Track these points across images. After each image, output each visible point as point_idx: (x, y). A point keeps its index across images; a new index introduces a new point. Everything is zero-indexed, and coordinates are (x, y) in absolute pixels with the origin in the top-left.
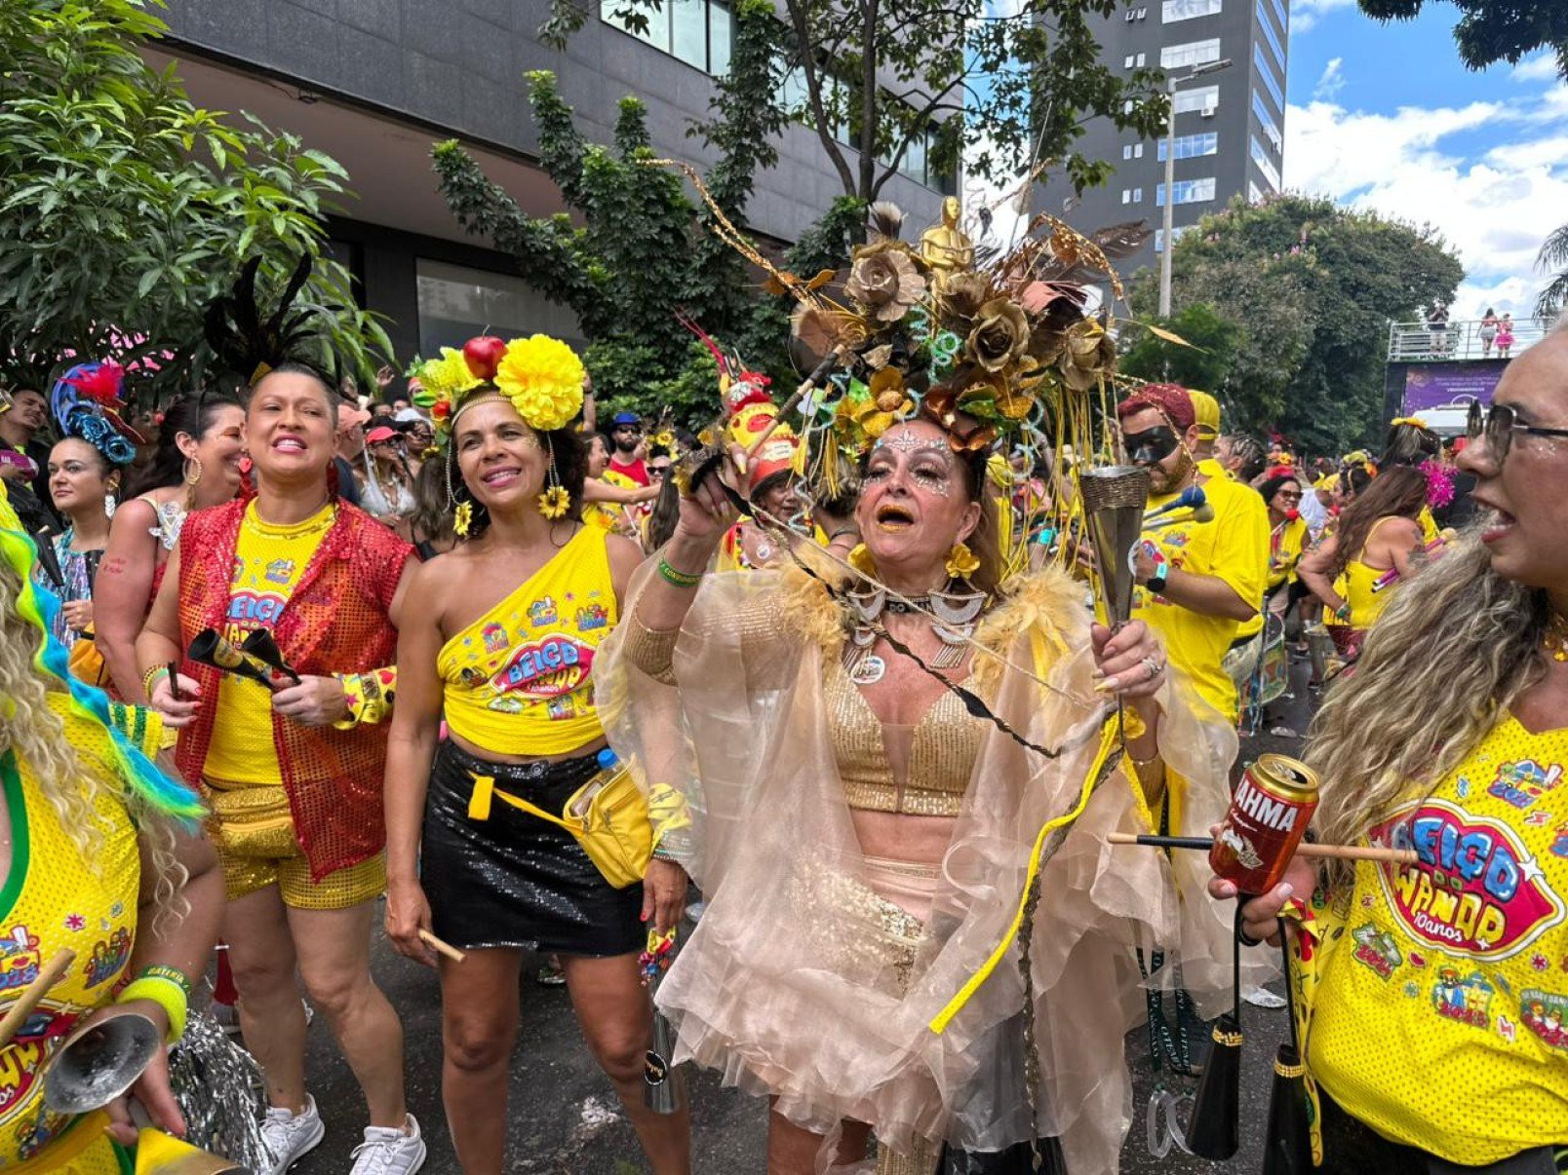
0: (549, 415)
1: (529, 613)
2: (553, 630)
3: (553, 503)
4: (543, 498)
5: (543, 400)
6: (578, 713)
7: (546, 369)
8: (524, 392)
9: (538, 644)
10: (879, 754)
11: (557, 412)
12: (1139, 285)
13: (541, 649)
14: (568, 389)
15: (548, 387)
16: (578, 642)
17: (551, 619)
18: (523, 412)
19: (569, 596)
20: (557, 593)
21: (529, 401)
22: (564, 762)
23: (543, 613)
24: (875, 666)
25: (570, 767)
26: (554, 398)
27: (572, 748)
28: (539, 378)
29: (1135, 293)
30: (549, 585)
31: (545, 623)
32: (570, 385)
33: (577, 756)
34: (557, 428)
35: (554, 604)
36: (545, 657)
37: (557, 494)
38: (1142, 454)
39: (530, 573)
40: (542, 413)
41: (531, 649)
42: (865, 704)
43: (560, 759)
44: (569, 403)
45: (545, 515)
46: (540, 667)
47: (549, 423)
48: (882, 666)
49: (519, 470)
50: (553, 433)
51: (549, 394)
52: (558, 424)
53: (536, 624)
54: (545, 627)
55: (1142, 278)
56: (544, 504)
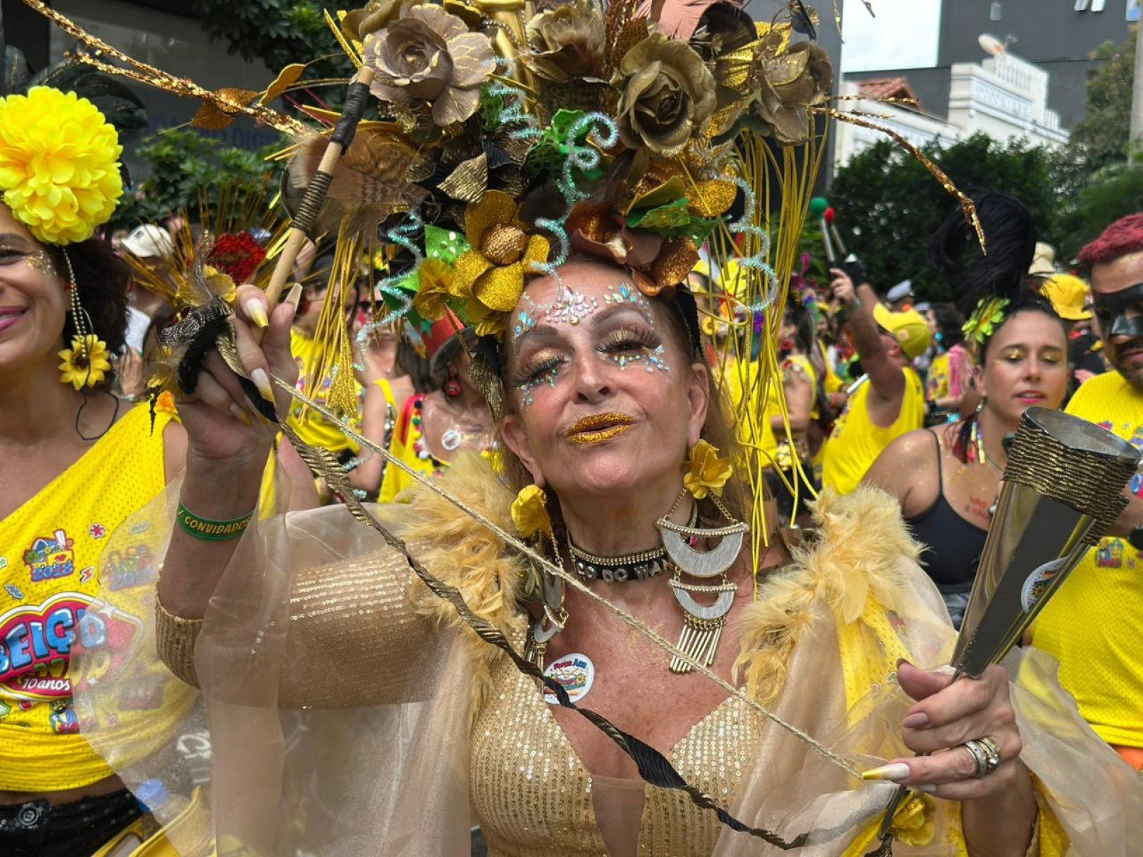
0: (69, 220)
1: (28, 557)
2: (66, 589)
3: (82, 363)
4: (66, 354)
5: (58, 194)
6: (104, 723)
7: (59, 143)
8: (23, 183)
9: (40, 610)
10: (588, 827)
11: (81, 214)
12: (1101, 69)
13: (43, 619)
14: (101, 174)
15: (66, 174)
16: (108, 611)
17: (64, 569)
18: (24, 217)
19: (97, 530)
20: (77, 526)
21: (34, 198)
22: (78, 803)
23: (51, 559)
24: (579, 671)
25: (88, 812)
26: (74, 190)
27: (91, 780)
28: (50, 158)
29: (1095, 79)
30: (65, 509)
31: (53, 576)
32: (100, 167)
33: (98, 792)
34: (82, 239)
35: (69, 544)
36: (50, 633)
37: (89, 349)
38: (1124, 325)
39: (32, 489)
40: (57, 217)
41: (26, 619)
42: (564, 742)
43: (73, 799)
44: (101, 198)
45: (70, 385)
46: (40, 648)
47: (67, 231)
48: (589, 672)
49: (23, 311)
50: (74, 248)
51: (67, 184)
52: (83, 233)
53: (37, 577)
54: (53, 583)
55: (1105, 58)
56: (67, 366)
